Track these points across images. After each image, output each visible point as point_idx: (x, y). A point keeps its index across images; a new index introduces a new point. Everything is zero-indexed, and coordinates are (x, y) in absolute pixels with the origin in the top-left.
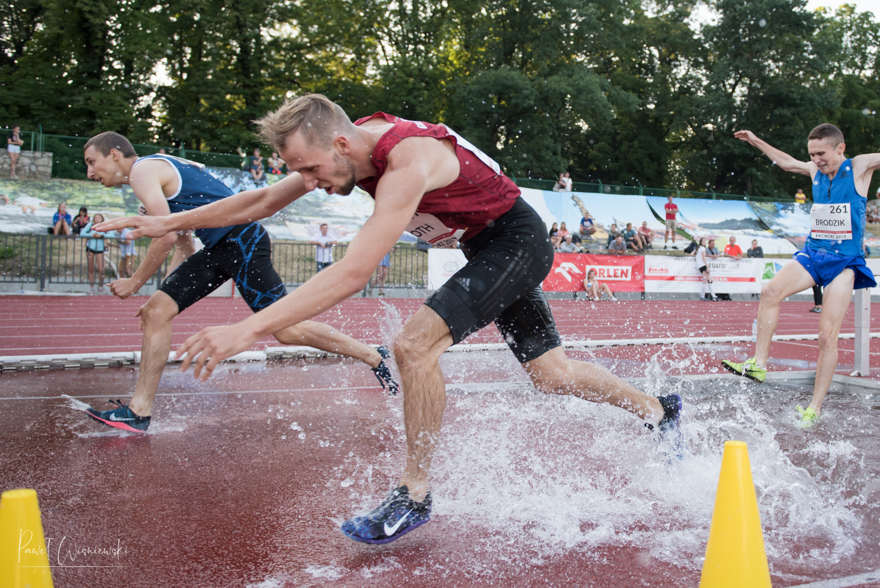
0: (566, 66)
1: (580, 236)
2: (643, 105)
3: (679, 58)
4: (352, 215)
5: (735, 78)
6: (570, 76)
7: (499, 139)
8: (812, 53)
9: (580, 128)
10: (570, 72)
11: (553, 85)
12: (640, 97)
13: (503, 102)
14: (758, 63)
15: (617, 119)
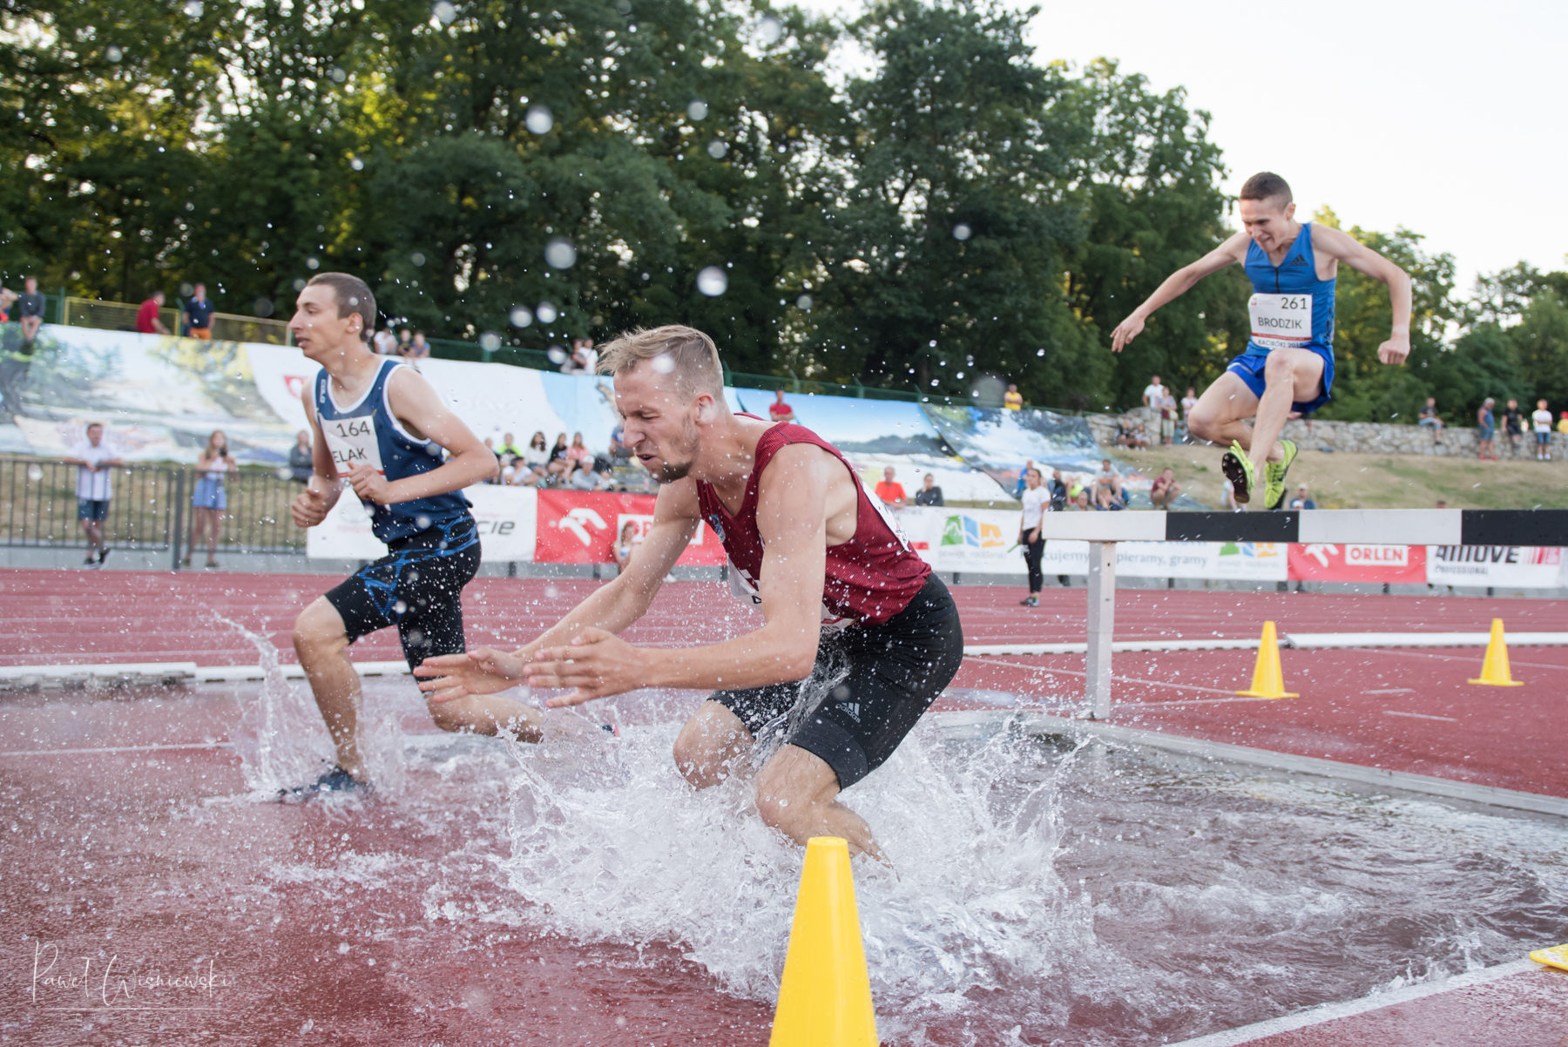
0: (591, 138)
1: (610, 459)
2: (737, 218)
3: (806, 135)
4: (155, 408)
5: (904, 178)
6: (601, 157)
7: (460, 271)
8: (1040, 141)
9: (615, 257)
10: (599, 150)
11: (567, 173)
12: (730, 204)
13: (469, 201)
14: (946, 153)
15: (686, 243)
